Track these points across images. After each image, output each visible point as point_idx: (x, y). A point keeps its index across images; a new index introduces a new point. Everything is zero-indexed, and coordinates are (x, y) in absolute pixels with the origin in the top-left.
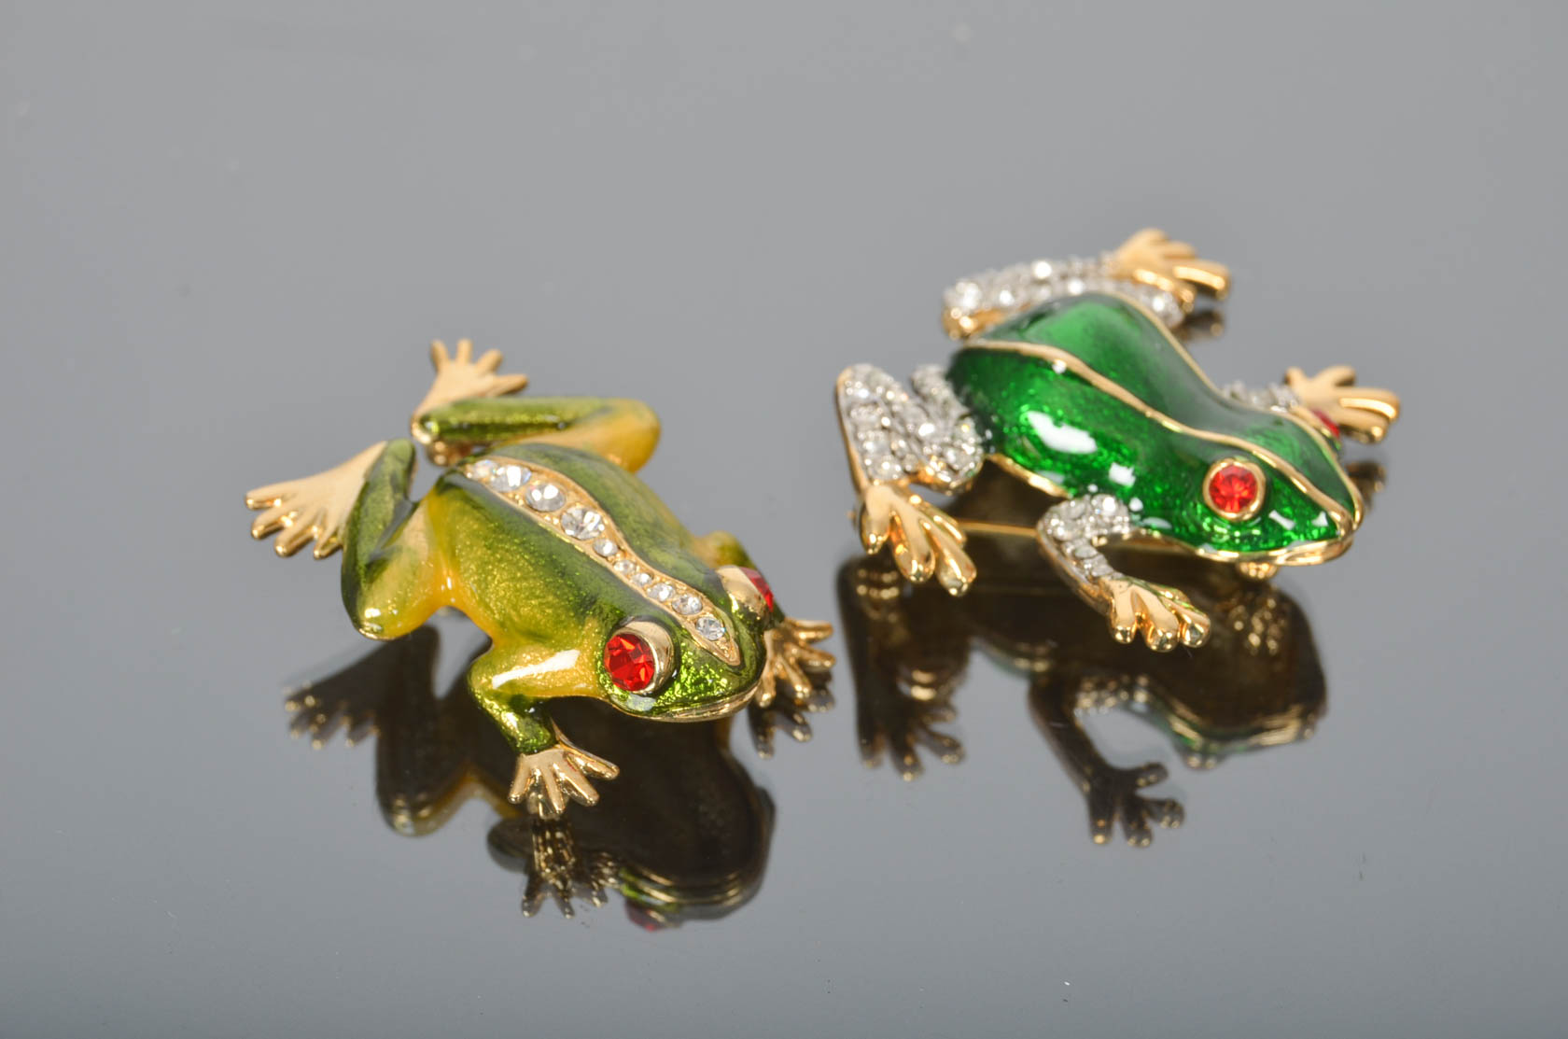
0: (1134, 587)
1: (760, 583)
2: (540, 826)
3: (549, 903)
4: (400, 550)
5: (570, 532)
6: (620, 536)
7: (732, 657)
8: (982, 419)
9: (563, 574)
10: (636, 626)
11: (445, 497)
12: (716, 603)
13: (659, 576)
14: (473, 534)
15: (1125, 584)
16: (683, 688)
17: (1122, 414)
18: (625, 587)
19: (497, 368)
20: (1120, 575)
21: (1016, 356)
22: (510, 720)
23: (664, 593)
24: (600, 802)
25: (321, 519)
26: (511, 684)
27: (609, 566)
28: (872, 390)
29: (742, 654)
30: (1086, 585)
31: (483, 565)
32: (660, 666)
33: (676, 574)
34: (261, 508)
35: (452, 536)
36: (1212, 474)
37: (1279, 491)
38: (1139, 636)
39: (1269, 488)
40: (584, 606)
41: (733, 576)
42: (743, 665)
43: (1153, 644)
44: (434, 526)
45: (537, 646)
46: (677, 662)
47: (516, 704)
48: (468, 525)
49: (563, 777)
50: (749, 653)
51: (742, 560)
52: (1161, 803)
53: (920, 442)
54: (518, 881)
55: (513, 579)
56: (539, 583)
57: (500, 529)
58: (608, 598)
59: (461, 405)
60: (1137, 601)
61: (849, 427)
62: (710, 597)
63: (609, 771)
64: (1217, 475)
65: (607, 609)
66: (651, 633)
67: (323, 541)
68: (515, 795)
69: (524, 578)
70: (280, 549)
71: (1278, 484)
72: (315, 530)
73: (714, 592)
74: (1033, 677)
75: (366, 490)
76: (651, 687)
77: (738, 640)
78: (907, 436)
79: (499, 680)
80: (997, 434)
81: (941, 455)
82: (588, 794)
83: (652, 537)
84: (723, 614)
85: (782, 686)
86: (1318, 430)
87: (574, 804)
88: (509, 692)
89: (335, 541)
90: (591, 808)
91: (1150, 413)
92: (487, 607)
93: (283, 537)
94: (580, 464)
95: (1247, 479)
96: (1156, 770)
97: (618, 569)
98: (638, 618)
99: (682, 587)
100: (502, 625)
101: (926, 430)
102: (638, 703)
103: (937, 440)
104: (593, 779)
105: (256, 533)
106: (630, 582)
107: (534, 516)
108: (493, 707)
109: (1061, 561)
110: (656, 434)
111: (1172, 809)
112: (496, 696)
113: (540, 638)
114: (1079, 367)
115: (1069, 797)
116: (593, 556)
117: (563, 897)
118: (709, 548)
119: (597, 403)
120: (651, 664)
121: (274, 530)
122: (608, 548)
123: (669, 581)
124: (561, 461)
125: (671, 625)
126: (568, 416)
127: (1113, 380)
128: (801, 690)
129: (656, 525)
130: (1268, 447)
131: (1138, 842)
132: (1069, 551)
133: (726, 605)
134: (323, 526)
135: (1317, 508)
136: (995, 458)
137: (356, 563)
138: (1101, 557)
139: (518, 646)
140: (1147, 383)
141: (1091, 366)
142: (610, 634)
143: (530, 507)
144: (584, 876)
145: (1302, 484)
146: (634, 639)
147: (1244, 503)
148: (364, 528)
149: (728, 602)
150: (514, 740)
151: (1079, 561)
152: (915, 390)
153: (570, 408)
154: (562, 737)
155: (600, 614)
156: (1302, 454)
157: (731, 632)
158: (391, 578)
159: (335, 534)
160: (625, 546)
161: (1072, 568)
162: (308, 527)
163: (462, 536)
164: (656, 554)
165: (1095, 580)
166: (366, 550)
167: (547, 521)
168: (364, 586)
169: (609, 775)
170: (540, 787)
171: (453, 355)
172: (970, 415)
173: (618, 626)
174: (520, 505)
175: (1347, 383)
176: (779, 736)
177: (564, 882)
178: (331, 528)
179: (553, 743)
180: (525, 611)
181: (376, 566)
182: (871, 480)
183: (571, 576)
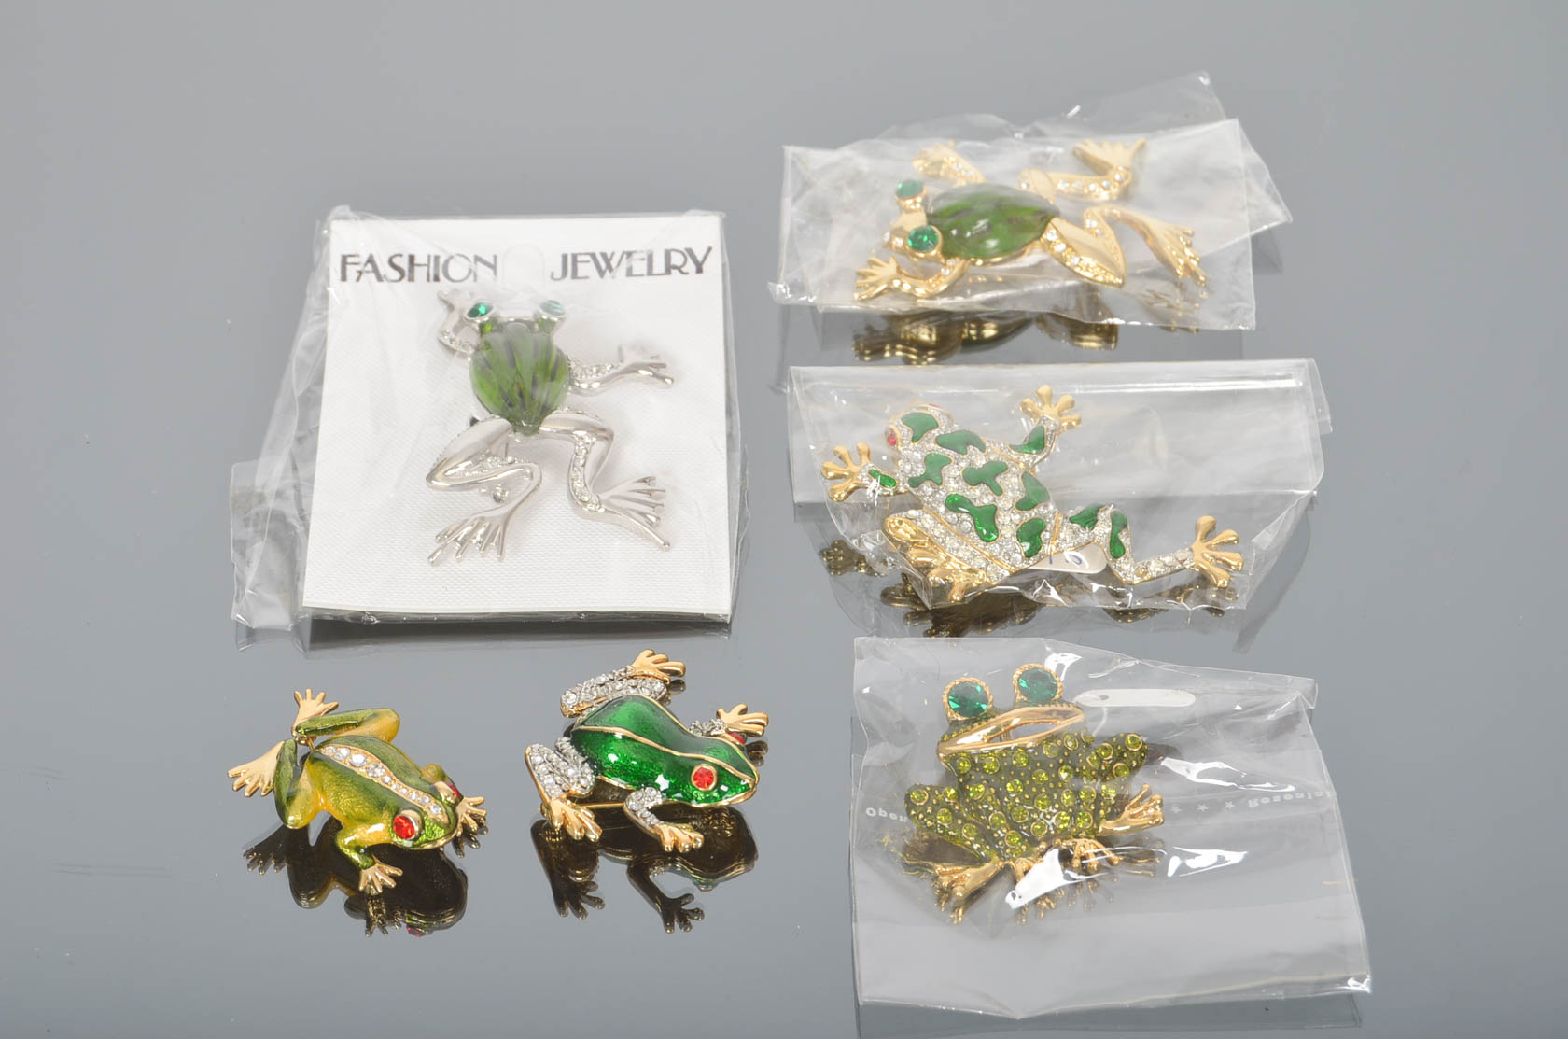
0: (670, 827)
1: (453, 787)
2: (372, 897)
3: (376, 930)
4: (300, 790)
5: (370, 775)
6: (392, 774)
7: (445, 820)
8: (591, 761)
9: (371, 793)
10: (405, 813)
11: (315, 765)
12: (436, 798)
13: (410, 789)
14: (330, 780)
15: (665, 826)
16: (427, 836)
17: (652, 751)
18: (398, 796)
19: (323, 701)
20: (662, 822)
21: (601, 732)
22: (355, 857)
23: (414, 796)
24: (396, 887)
25: (261, 779)
26: (354, 841)
27: (389, 787)
28: (542, 756)
29: (449, 819)
30: (649, 828)
31: (336, 794)
32: (417, 828)
33: (417, 788)
34: (237, 776)
35: (321, 782)
36: (694, 773)
37: (723, 775)
38: (675, 848)
39: (718, 775)
40: (381, 806)
41: (441, 785)
42: (450, 823)
43: (681, 850)
44: (312, 777)
45: (364, 825)
46: (423, 826)
47: (357, 849)
48: (327, 776)
49: (380, 877)
50: (452, 818)
51: (443, 777)
52: (693, 911)
53: (568, 778)
54: (363, 922)
55: (350, 797)
56: (362, 798)
57: (341, 777)
58: (391, 802)
59: (311, 720)
60: (672, 833)
61: (536, 775)
62: (433, 796)
63: (399, 873)
64: (696, 773)
65: (391, 806)
66: (412, 815)
67: (264, 789)
68: (361, 888)
69: (355, 797)
70: (247, 794)
71: (721, 772)
72: (260, 784)
73: (434, 793)
74: (629, 863)
75: (279, 764)
76: (413, 837)
77: (447, 813)
78: (562, 775)
79: (347, 841)
80: (599, 767)
81: (578, 783)
82: (391, 883)
83: (405, 772)
84: (440, 803)
85: (465, 827)
86: (735, 744)
87: (385, 887)
88: (353, 845)
89: (269, 788)
90: (393, 889)
91: (663, 749)
92: (340, 810)
93: (248, 788)
94: (370, 744)
95: (709, 773)
96: (688, 896)
97: (393, 788)
98: (404, 809)
99: (421, 793)
100: (347, 817)
101: (571, 772)
102: (407, 843)
103: (575, 776)
104: (393, 877)
105: (235, 788)
106: (398, 793)
107: (355, 770)
108: (347, 852)
109: (638, 820)
110: (398, 723)
111: (698, 912)
112: (349, 847)
113: (363, 820)
114: (629, 734)
115: (653, 915)
116: (383, 784)
117: (382, 927)
118: (429, 774)
119: (372, 712)
120: (413, 827)
121: (243, 786)
122: (387, 779)
123: (414, 791)
124: (361, 743)
125: (418, 810)
126: (360, 720)
127: (645, 737)
128: (474, 826)
129: (406, 767)
130: (715, 756)
131: (685, 929)
132: (639, 815)
133: (440, 799)
134: (263, 782)
135: (740, 779)
136: (599, 777)
137: (281, 798)
138: (653, 815)
139: (356, 825)
140: (659, 736)
141: (635, 733)
142: (394, 816)
143: (352, 765)
144: (390, 917)
145: (731, 770)
146: (406, 819)
147: (709, 784)
148: (282, 782)
149: (441, 797)
150: (358, 864)
151: (645, 819)
152: (559, 750)
153: (360, 715)
154: (377, 860)
155: (388, 808)
156: (730, 756)
157: (444, 810)
158: (298, 801)
159: (269, 785)
160: (394, 777)
161: (641, 822)
162: (258, 782)
163: (325, 781)
164: (408, 779)
165: (652, 826)
166: (285, 791)
167: (361, 771)
168: (287, 808)
169: (399, 874)
170: (372, 883)
171: (305, 697)
172: (586, 761)
173: (397, 813)
174: (348, 766)
175: (744, 712)
176: (466, 847)
177: (382, 921)
178: (267, 783)
179: (374, 864)
180: (356, 810)
181: (291, 798)
182: (550, 798)
183: (374, 794)
